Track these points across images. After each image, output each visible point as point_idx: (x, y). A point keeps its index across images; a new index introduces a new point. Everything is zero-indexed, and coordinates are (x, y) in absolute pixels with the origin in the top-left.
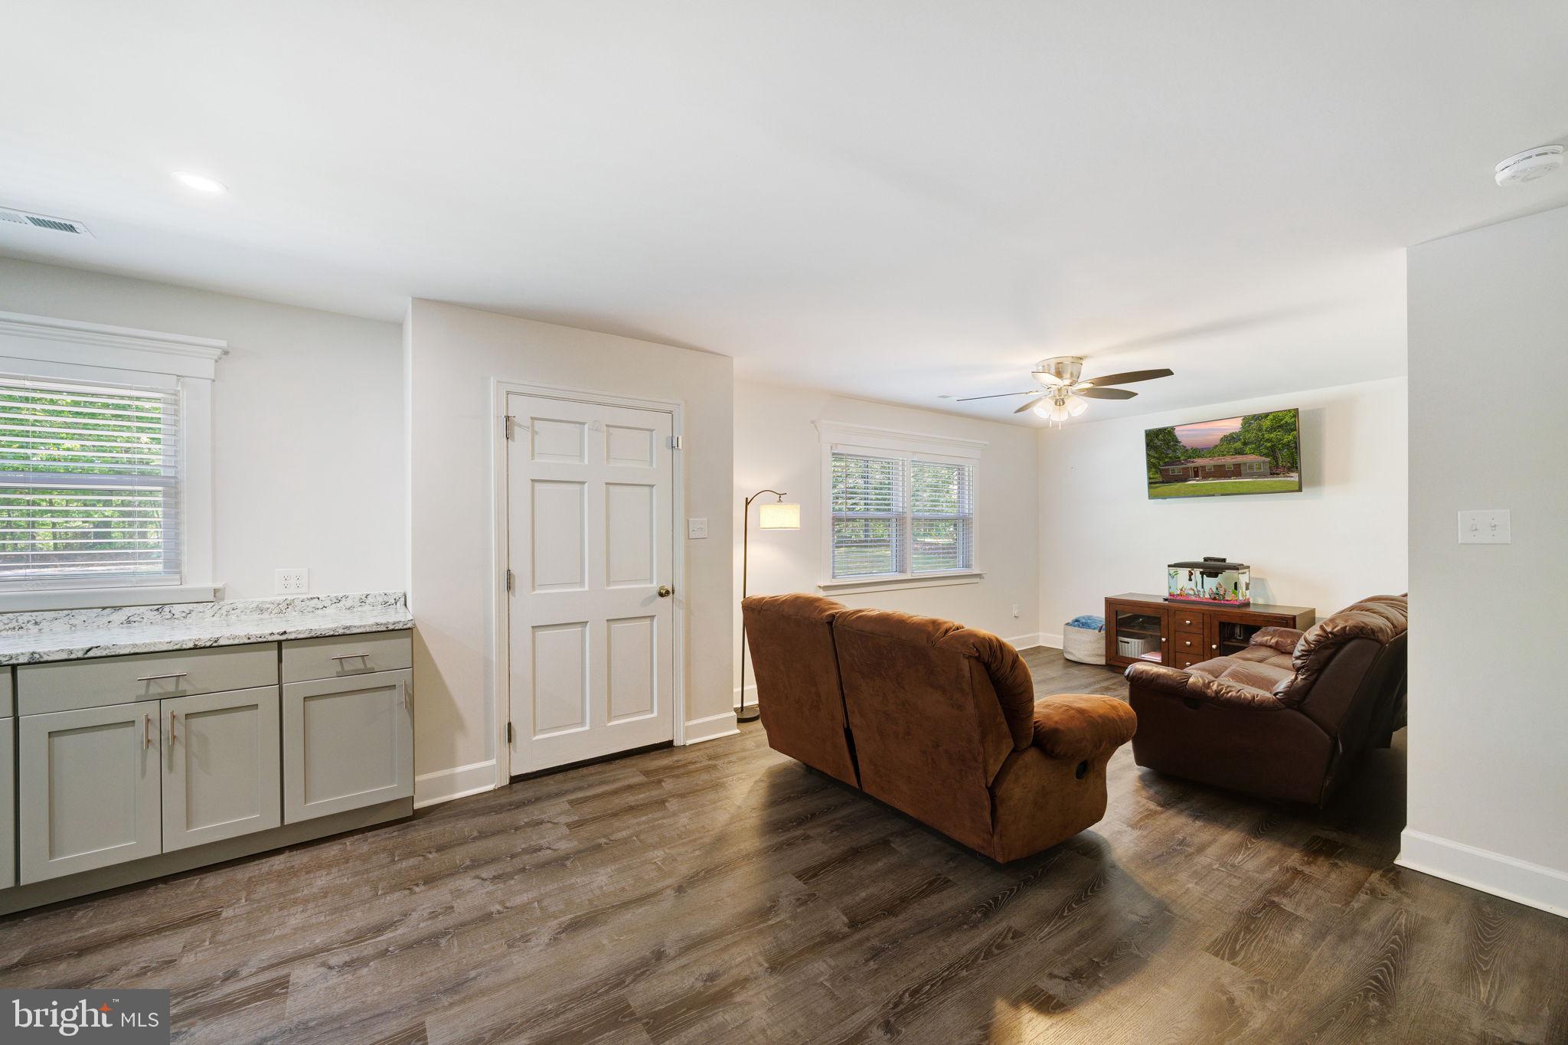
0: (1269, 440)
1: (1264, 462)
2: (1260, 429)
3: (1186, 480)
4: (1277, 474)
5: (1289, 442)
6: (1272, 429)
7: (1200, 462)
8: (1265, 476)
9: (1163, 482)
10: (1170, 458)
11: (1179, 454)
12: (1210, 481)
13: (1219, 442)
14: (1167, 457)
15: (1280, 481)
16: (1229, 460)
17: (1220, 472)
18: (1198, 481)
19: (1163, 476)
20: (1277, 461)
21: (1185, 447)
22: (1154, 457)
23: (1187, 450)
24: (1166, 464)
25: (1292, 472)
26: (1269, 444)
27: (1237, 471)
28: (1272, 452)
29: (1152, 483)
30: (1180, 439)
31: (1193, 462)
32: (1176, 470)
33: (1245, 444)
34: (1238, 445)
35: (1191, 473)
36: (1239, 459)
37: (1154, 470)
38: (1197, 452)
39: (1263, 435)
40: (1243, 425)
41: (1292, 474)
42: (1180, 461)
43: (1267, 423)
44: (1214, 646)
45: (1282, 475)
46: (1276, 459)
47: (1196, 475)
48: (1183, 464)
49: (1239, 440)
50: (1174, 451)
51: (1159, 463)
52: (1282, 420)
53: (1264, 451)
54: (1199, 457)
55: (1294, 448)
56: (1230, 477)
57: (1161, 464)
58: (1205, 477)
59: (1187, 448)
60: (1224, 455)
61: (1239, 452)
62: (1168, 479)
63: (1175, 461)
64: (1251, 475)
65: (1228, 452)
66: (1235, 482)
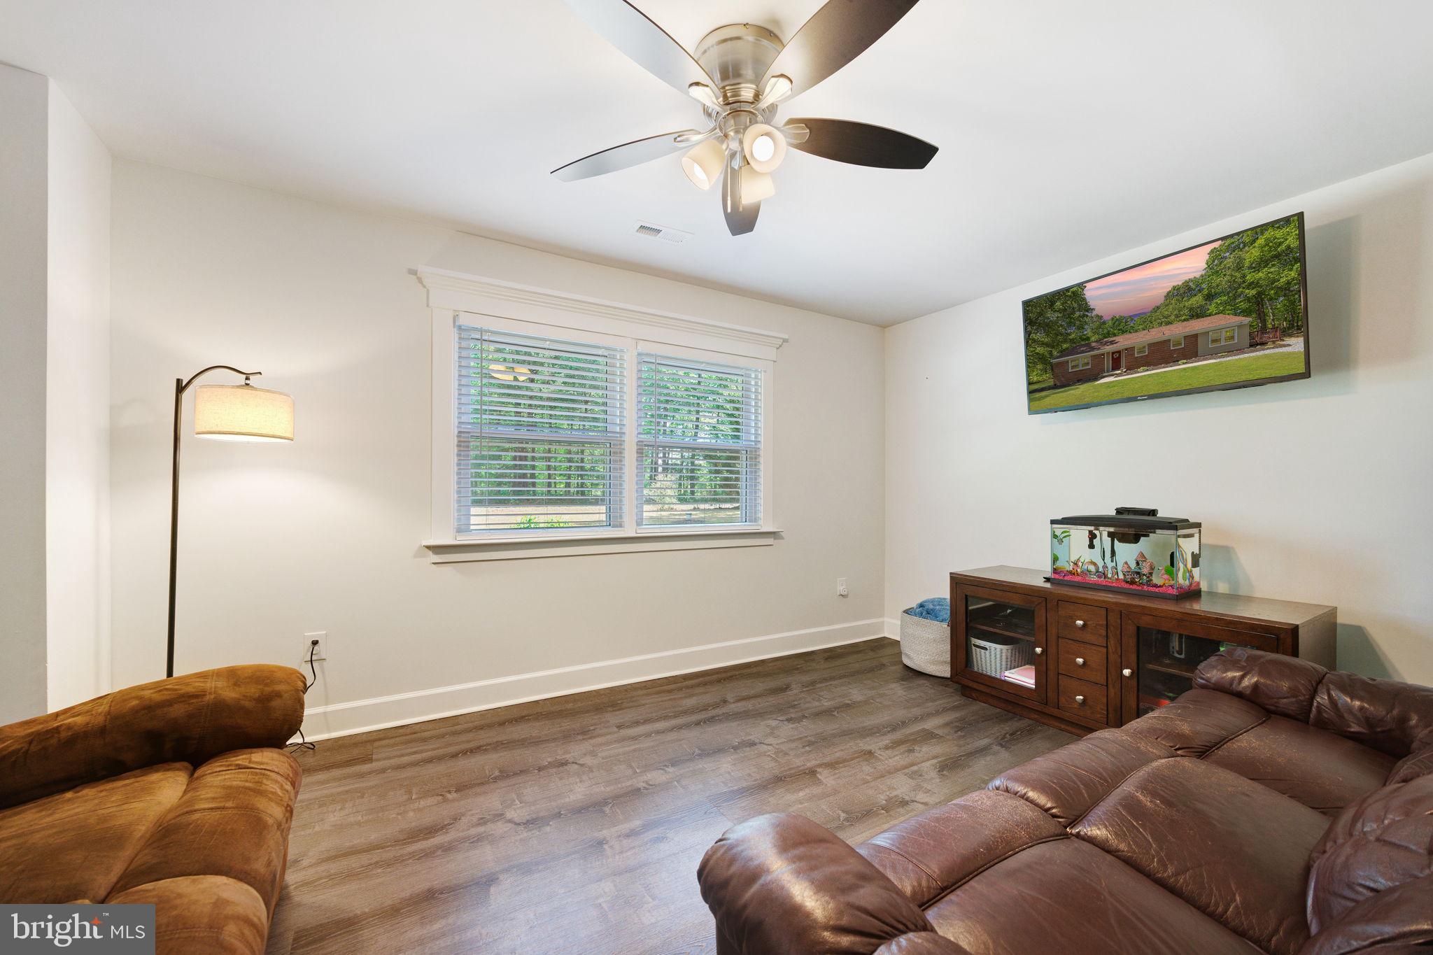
0: (1251, 285)
1: (1240, 326)
2: (1239, 267)
3: (1096, 379)
4: (1263, 344)
5: (1289, 283)
6: (1262, 263)
7: (1123, 342)
8: (1240, 350)
9: (1055, 387)
10: (1072, 341)
11: (1088, 332)
12: (1142, 373)
13: (1162, 300)
14: (1065, 341)
15: (1266, 356)
16: (1177, 331)
17: (1161, 354)
18: (1118, 375)
19: (1055, 376)
20: (1264, 322)
21: (1101, 317)
22: (1043, 344)
23: (1104, 323)
24: (1064, 353)
25: (1290, 336)
26: (1253, 292)
27: (1191, 349)
28: (1257, 306)
29: (1034, 391)
30: (1092, 304)
31: (1112, 343)
32: (1081, 361)
33: (1210, 297)
34: (1197, 300)
35: (1108, 363)
36: (1197, 326)
37: (1040, 366)
38: (1122, 324)
39: (1244, 276)
40: (1210, 265)
41: (1288, 341)
42: (1089, 344)
43: (1252, 254)
44: (1127, 672)
45: (1270, 345)
46: (1262, 317)
47: (1116, 365)
48: (1093, 349)
49: (1200, 291)
50: (1081, 328)
51: (1051, 353)
52: (1280, 244)
53: (1244, 305)
54: (1123, 332)
55: (1295, 293)
56: (1176, 361)
57: (1055, 353)
58: (1131, 368)
59: (1105, 318)
60: (1169, 323)
61: (1197, 314)
62: (1065, 380)
63: (1083, 344)
64: (1213, 354)
65: (1177, 316)
66: (1184, 369)
